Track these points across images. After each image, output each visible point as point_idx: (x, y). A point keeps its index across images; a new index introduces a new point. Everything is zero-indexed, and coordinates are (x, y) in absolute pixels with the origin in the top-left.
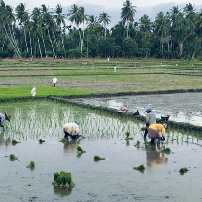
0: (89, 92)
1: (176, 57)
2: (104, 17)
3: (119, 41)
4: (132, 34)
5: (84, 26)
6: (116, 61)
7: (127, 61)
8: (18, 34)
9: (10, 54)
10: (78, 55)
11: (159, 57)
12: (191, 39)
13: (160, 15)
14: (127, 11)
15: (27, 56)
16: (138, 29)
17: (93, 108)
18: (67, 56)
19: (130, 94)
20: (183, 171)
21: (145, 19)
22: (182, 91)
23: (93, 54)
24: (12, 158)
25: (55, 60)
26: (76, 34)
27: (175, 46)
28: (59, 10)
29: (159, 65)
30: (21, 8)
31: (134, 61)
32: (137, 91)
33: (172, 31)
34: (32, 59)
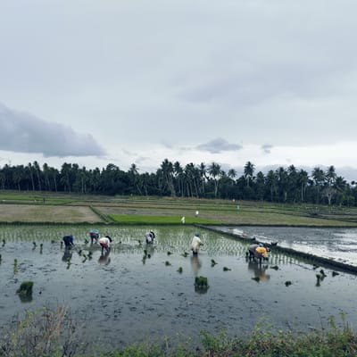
0: (220, 222)
1: (282, 201)
2: (232, 172)
3: (241, 189)
4: (251, 184)
5: (217, 178)
6: (239, 202)
7: (247, 203)
8: (175, 181)
9: (169, 194)
10: (213, 197)
11: (270, 201)
12: (293, 189)
13: (271, 172)
14: (249, 168)
15: (180, 195)
16: (255, 181)
17: (222, 233)
18: (206, 197)
19: (249, 225)
20: (288, 284)
21: (260, 174)
22: (286, 226)
23: (223, 197)
24: (167, 264)
25: (197, 199)
26: (212, 182)
27: (282, 194)
28: (203, 166)
29: (269, 207)
30: (177, 164)
31: (252, 203)
32: (254, 223)
33: (279, 184)
34: (182, 198)
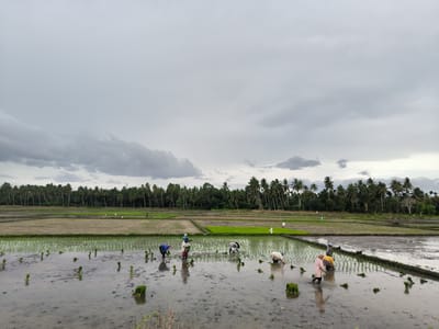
0: (304, 232)
1: (363, 212)
2: (314, 186)
3: (324, 201)
4: (332, 196)
5: (301, 192)
6: (322, 213)
7: (330, 214)
8: (261, 196)
9: (257, 208)
10: (297, 209)
11: (351, 212)
12: (372, 201)
13: (351, 186)
14: (328, 182)
15: (267, 209)
16: (336, 193)
17: (308, 243)
18: (291, 209)
19: (333, 235)
20: (376, 291)
21: (340, 188)
22: (369, 235)
23: (307, 209)
24: (260, 271)
25: (283, 211)
26: (296, 197)
27: (362, 205)
28: (286, 182)
29: (351, 218)
30: (264, 181)
31: (334, 213)
32: (338, 233)
33: (359, 195)
34: (269, 211)
